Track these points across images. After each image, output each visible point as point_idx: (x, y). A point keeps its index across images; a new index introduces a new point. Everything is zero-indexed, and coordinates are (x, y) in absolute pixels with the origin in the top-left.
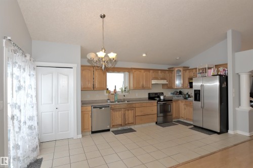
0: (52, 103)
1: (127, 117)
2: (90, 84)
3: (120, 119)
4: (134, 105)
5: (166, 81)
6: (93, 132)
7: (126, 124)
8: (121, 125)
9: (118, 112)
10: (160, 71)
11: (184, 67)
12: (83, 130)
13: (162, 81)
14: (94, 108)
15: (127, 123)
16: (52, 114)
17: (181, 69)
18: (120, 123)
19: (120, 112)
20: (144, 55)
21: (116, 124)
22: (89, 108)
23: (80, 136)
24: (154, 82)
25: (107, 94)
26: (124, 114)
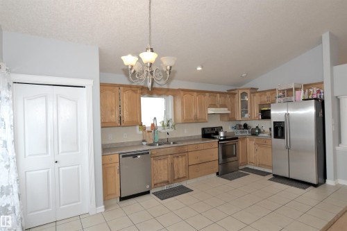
0: (47, 152)
1: (176, 169)
2: (114, 116)
3: (166, 172)
4: (186, 149)
5: (226, 109)
6: (122, 199)
7: (174, 180)
8: (168, 182)
9: (162, 162)
10: (218, 95)
11: (252, 89)
12: (107, 197)
13: (222, 109)
14: (123, 156)
15: (176, 177)
16: (48, 172)
17: (248, 92)
18: (166, 179)
19: (166, 161)
20: (199, 69)
21: (161, 181)
22: (116, 157)
23: (101, 208)
24: (211, 111)
25: (141, 132)
26: (172, 164)
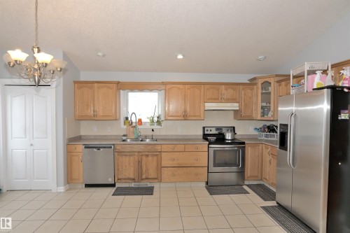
1: (144, 168)
3: (132, 169)
4: (159, 148)
6: (87, 186)
7: (142, 179)
8: (134, 179)
10: (223, 86)
11: (277, 76)
12: (69, 179)
14: (86, 147)
15: (144, 177)
17: (272, 80)
18: (132, 176)
19: (132, 158)
20: (180, 57)
21: (124, 177)
22: (80, 147)
23: (62, 189)
24: (209, 106)
25: (125, 127)
26: (140, 162)
